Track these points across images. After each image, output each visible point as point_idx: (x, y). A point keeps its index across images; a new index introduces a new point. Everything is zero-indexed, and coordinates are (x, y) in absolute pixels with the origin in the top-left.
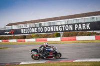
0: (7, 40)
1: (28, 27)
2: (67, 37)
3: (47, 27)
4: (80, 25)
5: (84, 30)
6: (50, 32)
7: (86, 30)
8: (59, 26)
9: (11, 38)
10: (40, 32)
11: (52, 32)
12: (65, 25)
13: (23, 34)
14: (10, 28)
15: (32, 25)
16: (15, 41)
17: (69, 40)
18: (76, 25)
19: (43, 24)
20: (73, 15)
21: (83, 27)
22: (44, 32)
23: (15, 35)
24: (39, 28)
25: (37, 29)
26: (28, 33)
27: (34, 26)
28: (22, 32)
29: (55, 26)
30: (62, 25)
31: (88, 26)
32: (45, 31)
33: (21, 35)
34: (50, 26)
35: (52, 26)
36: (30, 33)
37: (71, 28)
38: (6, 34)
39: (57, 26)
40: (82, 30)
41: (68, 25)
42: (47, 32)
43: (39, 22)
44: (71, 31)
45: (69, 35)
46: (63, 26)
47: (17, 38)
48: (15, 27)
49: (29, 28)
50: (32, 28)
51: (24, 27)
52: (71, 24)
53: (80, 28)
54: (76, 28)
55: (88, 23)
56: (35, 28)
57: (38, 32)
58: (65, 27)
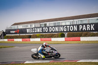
0: (12, 39)
1: (33, 26)
2: (72, 38)
3: (52, 27)
4: (84, 26)
5: (89, 31)
6: (55, 32)
7: (91, 31)
8: (64, 26)
9: (17, 37)
10: (45, 32)
11: (57, 32)
12: (70, 26)
13: (28, 33)
14: (16, 27)
15: (38, 25)
16: (20, 40)
17: (73, 40)
18: (80, 26)
19: (48, 24)
20: (77, 16)
21: (88, 28)
22: (48, 32)
23: (21, 35)
24: (44, 28)
25: (43, 29)
26: (33, 33)
27: (39, 26)
28: (28, 31)
29: (60, 26)
30: (66, 26)
31: (92, 27)
32: (50, 31)
33: (27, 34)
34: (55, 27)
35: (57, 26)
36: (35, 33)
37: (76, 28)
38: (12, 33)
39: (62, 26)
40: (86, 31)
41: (73, 25)
42: (52, 32)
43: (44, 22)
44: (75, 31)
45: (73, 36)
46: (68, 27)
47: (23, 37)
48: (20, 27)
49: (35, 28)
50: (37, 28)
51: (29, 27)
52: (75, 25)
53: (84, 28)
54: (80, 28)
55: (92, 24)
56: (40, 27)
57: (43, 32)
58: (69, 28)
